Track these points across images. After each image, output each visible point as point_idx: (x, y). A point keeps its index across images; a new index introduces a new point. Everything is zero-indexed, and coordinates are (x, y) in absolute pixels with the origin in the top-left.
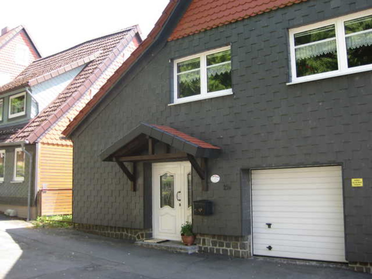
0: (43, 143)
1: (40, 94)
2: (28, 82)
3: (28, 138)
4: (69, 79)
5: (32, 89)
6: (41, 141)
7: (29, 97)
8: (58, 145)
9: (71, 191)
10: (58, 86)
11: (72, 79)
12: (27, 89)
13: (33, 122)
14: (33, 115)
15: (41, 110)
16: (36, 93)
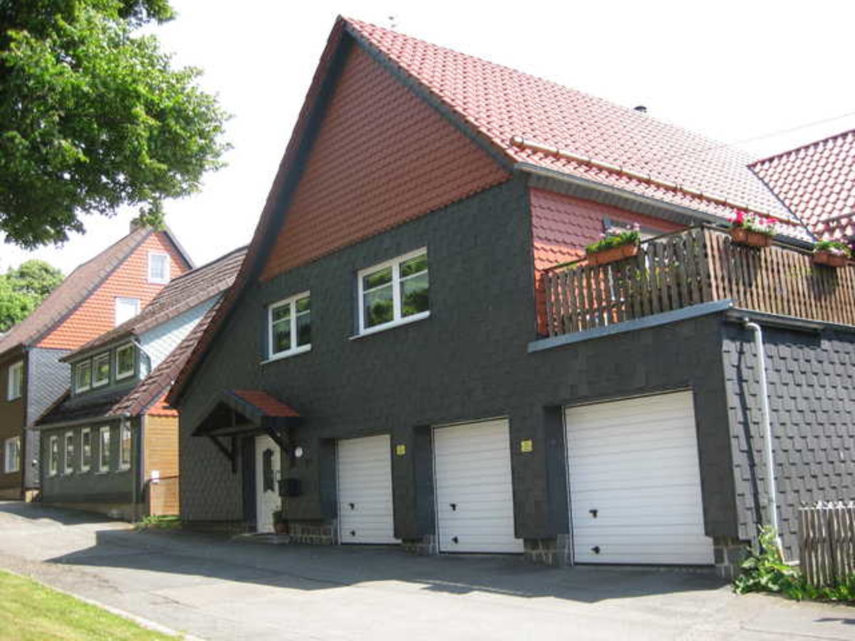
0: (152, 415)
1: (153, 344)
2: (133, 329)
3: (129, 409)
4: (197, 317)
5: (141, 338)
6: (148, 412)
7: (136, 350)
8: (159, 416)
9: (177, 481)
10: (181, 330)
11: (202, 318)
12: (132, 339)
13: (143, 385)
14: (143, 374)
15: (154, 366)
16: (148, 343)
